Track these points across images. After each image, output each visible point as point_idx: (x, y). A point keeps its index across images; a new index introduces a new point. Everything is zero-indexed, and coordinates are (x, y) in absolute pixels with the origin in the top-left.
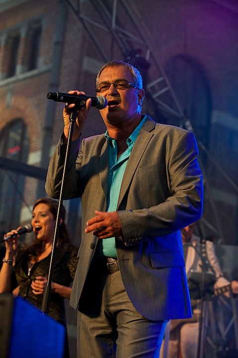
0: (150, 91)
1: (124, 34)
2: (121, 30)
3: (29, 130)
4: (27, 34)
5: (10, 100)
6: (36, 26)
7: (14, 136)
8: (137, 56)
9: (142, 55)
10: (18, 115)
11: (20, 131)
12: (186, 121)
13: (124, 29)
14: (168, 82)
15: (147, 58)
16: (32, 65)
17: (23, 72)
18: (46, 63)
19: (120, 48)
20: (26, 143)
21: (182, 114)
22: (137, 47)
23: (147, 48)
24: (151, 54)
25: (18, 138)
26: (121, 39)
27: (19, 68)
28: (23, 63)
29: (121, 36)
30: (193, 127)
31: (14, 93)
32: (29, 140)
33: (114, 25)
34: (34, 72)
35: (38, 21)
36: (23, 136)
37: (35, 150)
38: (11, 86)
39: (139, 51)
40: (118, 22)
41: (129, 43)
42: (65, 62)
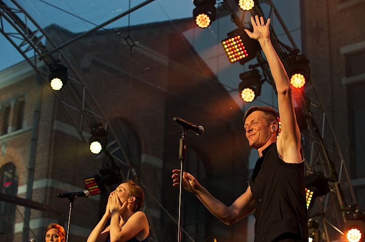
0: (108, 150)
1: (90, 113)
3: (18, 170)
4: (15, 105)
5: (4, 150)
6: (21, 100)
7: (7, 174)
8: (100, 127)
9: (102, 127)
10: (9, 160)
11: (11, 171)
12: (132, 169)
13: (89, 109)
14: (119, 144)
15: (106, 128)
16: (18, 126)
17: (13, 131)
18: (28, 125)
19: (88, 122)
20: (16, 178)
21: (129, 164)
22: (98, 122)
23: (105, 121)
24: (108, 126)
25: (10, 176)
26: (88, 116)
27: (10, 128)
28: (12, 125)
29: (88, 114)
30: (137, 173)
31: (6, 145)
32: (17, 177)
34: (20, 131)
35: (23, 96)
36: (13, 174)
37: (22, 185)
38: (5, 140)
39: (101, 124)
41: (93, 118)
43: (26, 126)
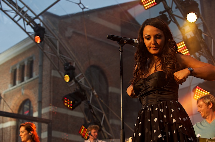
0: (77, 79)
1: (63, 57)
2: (62, 55)
3: (32, 103)
4: (28, 63)
5: (23, 92)
6: (31, 60)
7: (26, 106)
8: (69, 65)
9: (72, 65)
10: (27, 97)
11: (28, 104)
12: (93, 91)
13: (63, 55)
14: (84, 75)
15: (74, 65)
16: (31, 76)
17: (27, 79)
18: (36, 75)
19: (62, 63)
20: (31, 109)
21: (91, 88)
22: (69, 61)
23: (74, 61)
24: (75, 64)
25: (28, 107)
26: (62, 59)
27: (25, 78)
28: (27, 76)
29: (62, 58)
30: (97, 93)
31: (24, 88)
32: (32, 107)
33: (58, 53)
34: (32, 79)
35: (32, 58)
36: (30, 106)
37: (35, 111)
38: (23, 86)
39: (70, 63)
40: (60, 52)
41: (66, 60)
42: (44, 73)
43: (35, 75)
